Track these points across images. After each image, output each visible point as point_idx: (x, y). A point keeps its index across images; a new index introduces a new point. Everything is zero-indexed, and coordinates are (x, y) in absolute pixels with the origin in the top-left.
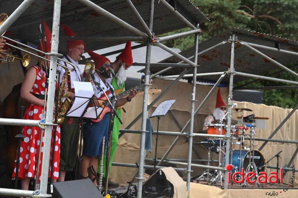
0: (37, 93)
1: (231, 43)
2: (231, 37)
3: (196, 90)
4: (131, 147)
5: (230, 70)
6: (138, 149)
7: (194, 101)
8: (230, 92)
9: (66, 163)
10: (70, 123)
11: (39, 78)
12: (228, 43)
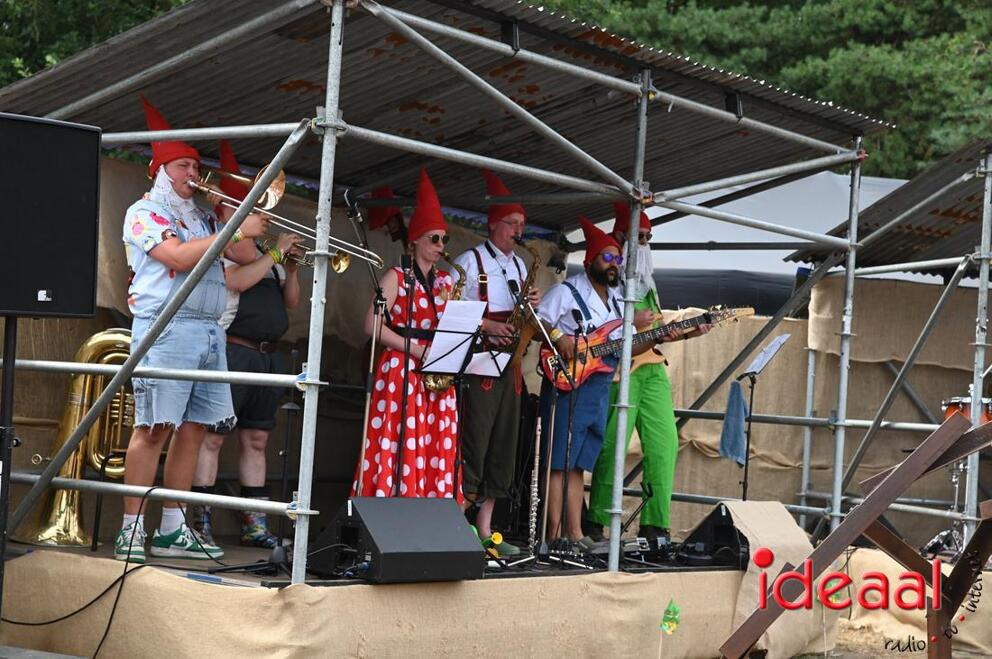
0: (401, 325)
1: (984, 178)
2: (982, 163)
3: (853, 306)
4: (767, 462)
5: (980, 250)
6: (787, 466)
7: (847, 336)
8: (979, 309)
9: (478, 475)
10: (487, 389)
11: (403, 293)
12: (974, 177)
